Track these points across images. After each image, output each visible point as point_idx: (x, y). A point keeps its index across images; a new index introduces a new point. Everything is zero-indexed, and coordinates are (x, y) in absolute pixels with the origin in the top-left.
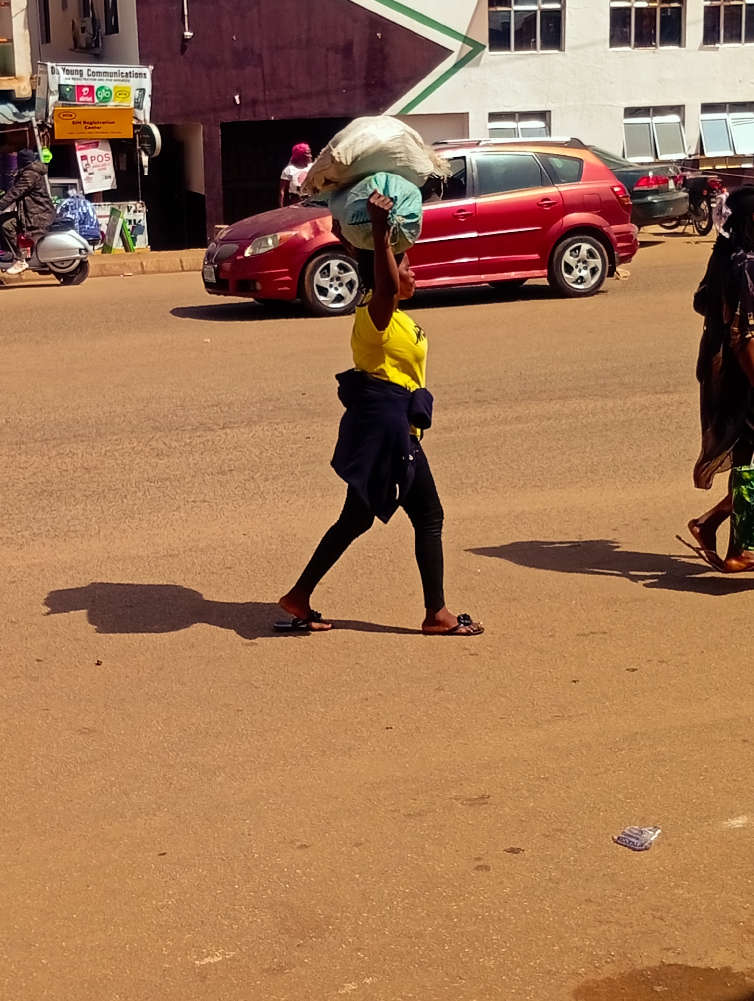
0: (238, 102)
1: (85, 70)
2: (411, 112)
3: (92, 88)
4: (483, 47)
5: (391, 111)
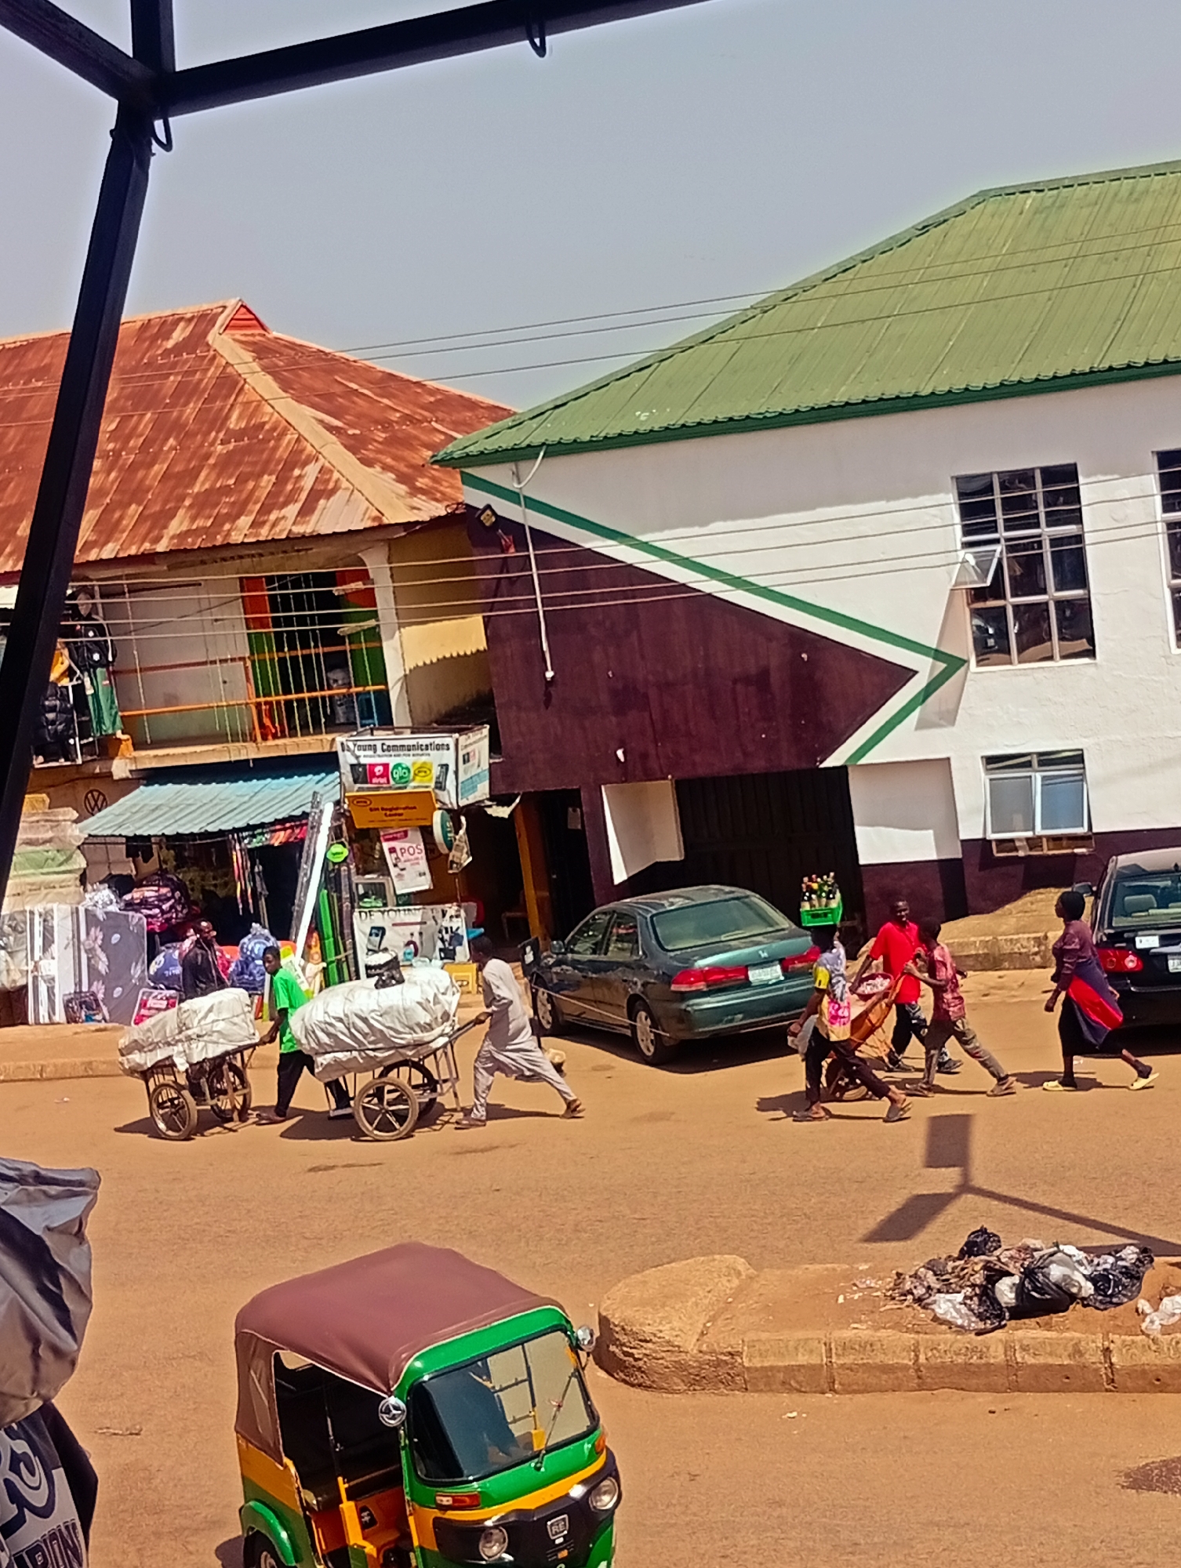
0: (622, 760)
1: (379, 744)
2: (863, 761)
3: (386, 766)
4: (964, 662)
5: (834, 761)
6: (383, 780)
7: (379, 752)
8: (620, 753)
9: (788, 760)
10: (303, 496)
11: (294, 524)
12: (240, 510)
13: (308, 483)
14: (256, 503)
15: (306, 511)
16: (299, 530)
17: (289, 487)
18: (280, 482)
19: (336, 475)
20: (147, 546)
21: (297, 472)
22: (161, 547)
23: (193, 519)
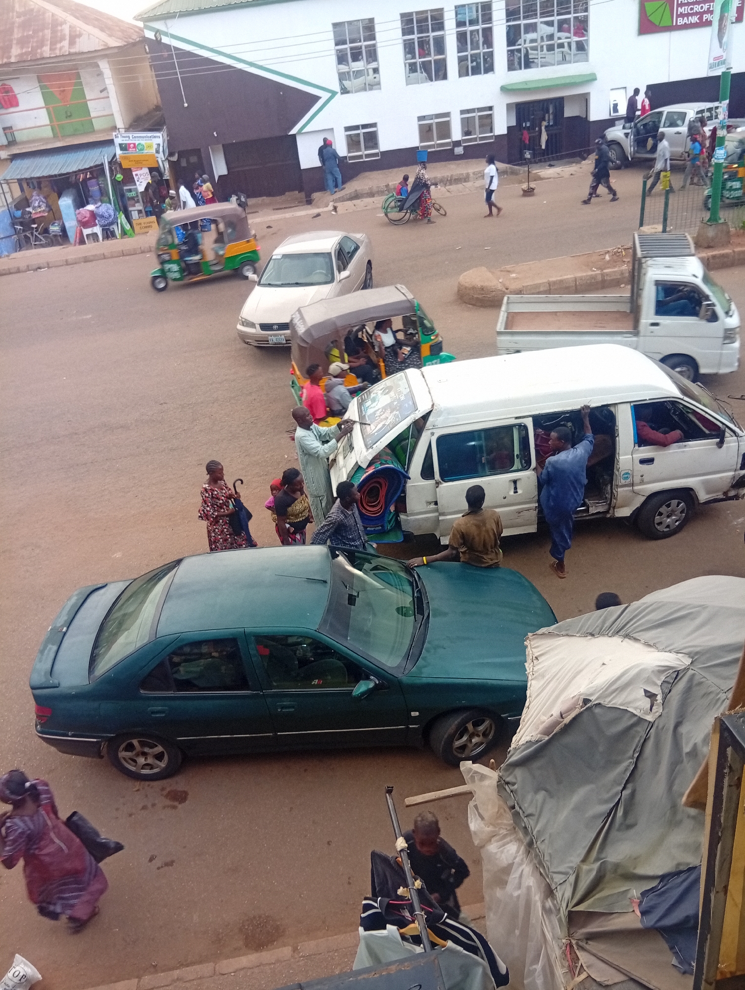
0: (216, 135)
1: (131, 135)
2: (303, 131)
3: (134, 144)
4: (337, 93)
5: (293, 132)
6: (134, 149)
7: (131, 138)
8: (215, 133)
9: (277, 133)
10: (67, 37)
11: (69, 48)
12: (42, 44)
13: (67, 32)
14: (47, 40)
15: (72, 43)
16: (72, 51)
17: (59, 34)
18: (54, 32)
19: (78, 29)
20: (5, 60)
21: (59, 28)
22: (13, 60)
23: (22, 48)
